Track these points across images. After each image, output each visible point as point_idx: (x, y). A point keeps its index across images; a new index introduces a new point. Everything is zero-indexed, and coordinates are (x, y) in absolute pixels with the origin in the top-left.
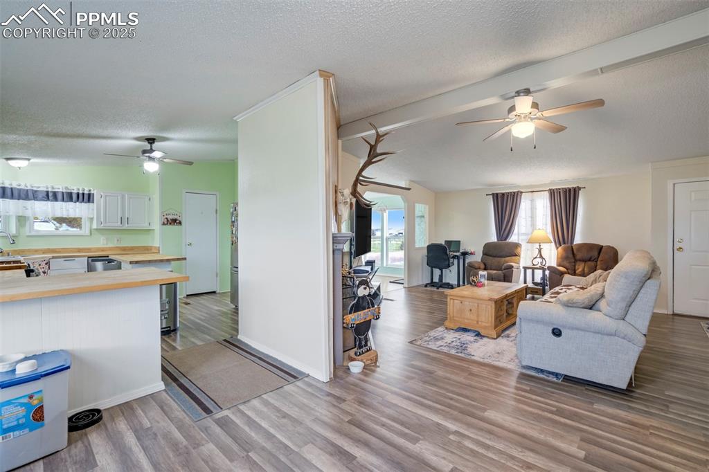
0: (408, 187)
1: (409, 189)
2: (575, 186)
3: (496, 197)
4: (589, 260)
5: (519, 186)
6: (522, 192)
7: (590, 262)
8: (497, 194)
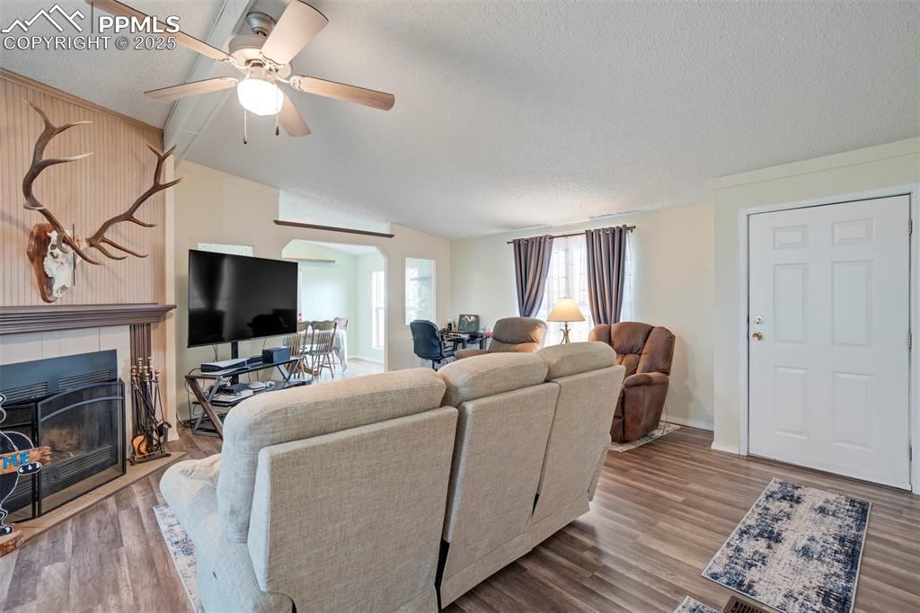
0: (388, 233)
1: (391, 236)
2: (621, 226)
3: (518, 244)
4: (631, 352)
5: (550, 228)
6: (551, 238)
7: (631, 355)
8: (519, 241)
